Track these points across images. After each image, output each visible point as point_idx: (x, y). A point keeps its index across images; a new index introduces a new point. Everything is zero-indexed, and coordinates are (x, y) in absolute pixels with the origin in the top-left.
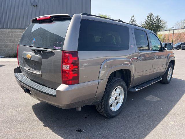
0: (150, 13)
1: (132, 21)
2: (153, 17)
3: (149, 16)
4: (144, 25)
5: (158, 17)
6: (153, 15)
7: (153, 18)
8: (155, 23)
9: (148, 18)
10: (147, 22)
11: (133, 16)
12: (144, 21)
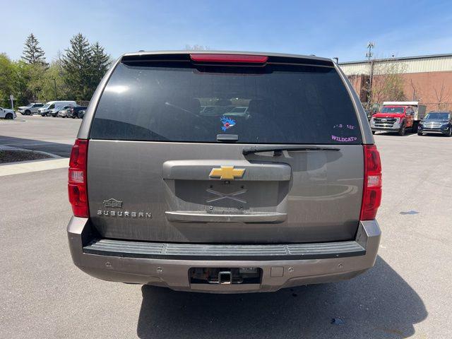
0: (76, 34)
1: (32, 51)
2: (86, 45)
3: (75, 41)
4: (67, 63)
5: (97, 46)
6: (86, 40)
7: (87, 47)
8: (95, 61)
9: (73, 47)
10: (72, 56)
11: (32, 37)
12: (65, 53)
